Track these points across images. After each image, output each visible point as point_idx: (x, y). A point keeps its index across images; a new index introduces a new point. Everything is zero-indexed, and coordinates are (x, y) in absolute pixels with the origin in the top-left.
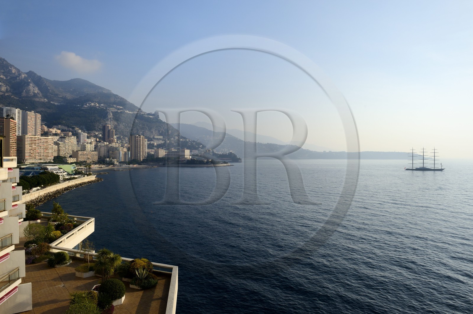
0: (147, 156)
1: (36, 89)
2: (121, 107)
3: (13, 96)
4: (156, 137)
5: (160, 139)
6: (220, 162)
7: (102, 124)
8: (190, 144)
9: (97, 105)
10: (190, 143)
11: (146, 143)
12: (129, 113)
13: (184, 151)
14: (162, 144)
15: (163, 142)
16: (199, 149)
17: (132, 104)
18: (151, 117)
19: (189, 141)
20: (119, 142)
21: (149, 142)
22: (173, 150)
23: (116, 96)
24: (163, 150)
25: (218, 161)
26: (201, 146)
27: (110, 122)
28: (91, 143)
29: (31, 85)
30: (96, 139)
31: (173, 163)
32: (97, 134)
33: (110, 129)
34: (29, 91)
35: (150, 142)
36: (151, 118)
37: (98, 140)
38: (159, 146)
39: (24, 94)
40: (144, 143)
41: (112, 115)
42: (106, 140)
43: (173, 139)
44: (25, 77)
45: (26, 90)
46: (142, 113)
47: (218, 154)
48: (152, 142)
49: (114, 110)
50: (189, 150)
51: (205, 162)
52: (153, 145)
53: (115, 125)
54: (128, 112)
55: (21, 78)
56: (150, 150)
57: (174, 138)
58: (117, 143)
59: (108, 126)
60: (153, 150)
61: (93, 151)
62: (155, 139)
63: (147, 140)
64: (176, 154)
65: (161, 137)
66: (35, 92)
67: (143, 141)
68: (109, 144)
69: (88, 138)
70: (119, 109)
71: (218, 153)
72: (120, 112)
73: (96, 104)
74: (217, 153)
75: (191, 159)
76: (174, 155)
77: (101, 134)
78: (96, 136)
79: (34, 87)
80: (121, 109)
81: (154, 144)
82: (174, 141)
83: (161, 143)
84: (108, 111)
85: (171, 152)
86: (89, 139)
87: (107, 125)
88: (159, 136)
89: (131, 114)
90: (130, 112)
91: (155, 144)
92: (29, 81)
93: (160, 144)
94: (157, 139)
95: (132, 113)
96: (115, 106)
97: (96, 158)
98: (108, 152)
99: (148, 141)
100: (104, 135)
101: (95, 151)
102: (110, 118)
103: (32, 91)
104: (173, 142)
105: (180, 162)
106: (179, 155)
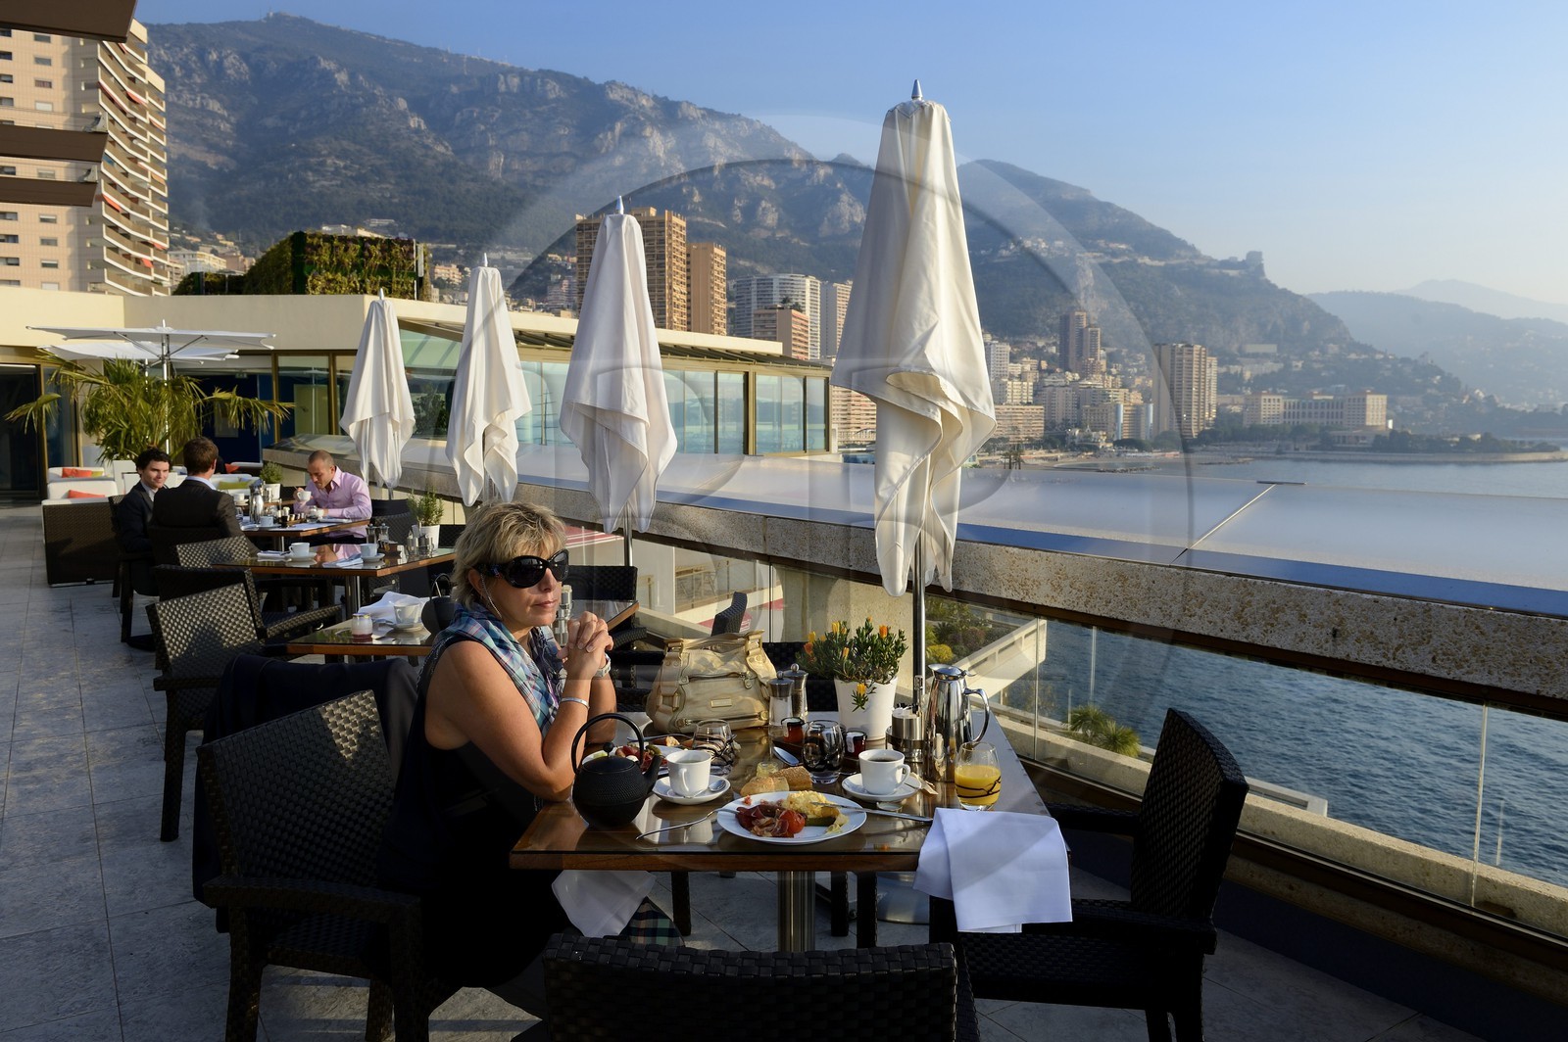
0: (1215, 420)
1: (859, 209)
2: (1123, 246)
3: (796, 240)
4: (1250, 348)
5: (1266, 356)
6: (1522, 443)
7: (1058, 309)
8: (1387, 374)
9: (1043, 245)
10: (1389, 366)
11: (1213, 371)
12: (1152, 266)
13: (1364, 400)
14: (1273, 373)
15: (1277, 367)
16: (1429, 391)
17: (1161, 231)
18: (1232, 273)
19: (1386, 359)
20: (1114, 371)
21: (1223, 370)
22: (1315, 398)
23: (1106, 208)
24: (1276, 397)
25: (1514, 442)
26: (1438, 377)
27: (1086, 302)
28: (1021, 378)
29: (844, 198)
30: (1040, 362)
31: (1315, 448)
32: (1040, 344)
33: (1085, 325)
34: (839, 218)
35: (1228, 369)
36: (1232, 278)
37: (1044, 365)
38: (1261, 383)
39: (825, 230)
40: (1205, 372)
41: (1091, 275)
42: (1071, 367)
43: (1317, 353)
44: (827, 176)
45: (829, 215)
46: (1197, 262)
47: (1515, 412)
48: (1235, 369)
49: (1100, 257)
50: (1385, 397)
51: (1452, 442)
52: (1238, 378)
53: (1101, 312)
54: (1147, 260)
55: (816, 181)
56: (1227, 398)
57: (1323, 352)
58: (1110, 373)
59: (1079, 317)
60: (1239, 399)
61: (1029, 404)
62: (1248, 356)
63: (1214, 361)
64: (1330, 411)
65: (1272, 348)
66: (856, 219)
67: (1199, 365)
68: (1080, 380)
69: (1013, 359)
70: (1114, 254)
71: (1514, 407)
72: (1121, 263)
73: (1039, 243)
74: (1508, 406)
75: (1393, 432)
76: (1322, 417)
77: (1054, 344)
78: (1038, 354)
79: (851, 205)
80: (1122, 253)
81: (1242, 374)
82: (1322, 362)
83: (1268, 371)
84: (1079, 263)
85: (1310, 404)
86: (1016, 363)
87: (1077, 313)
88: (1263, 343)
89: (1160, 267)
90: (1156, 263)
91: (1248, 375)
92: (839, 185)
93: (1265, 375)
94: (1255, 355)
95: (1162, 264)
96: (1102, 243)
97: (1038, 429)
98: (1078, 407)
99: (1220, 364)
100: (1064, 348)
101: (1036, 405)
102: (1086, 288)
103: (847, 218)
104: (1316, 366)
105: (1344, 442)
106: (1342, 417)
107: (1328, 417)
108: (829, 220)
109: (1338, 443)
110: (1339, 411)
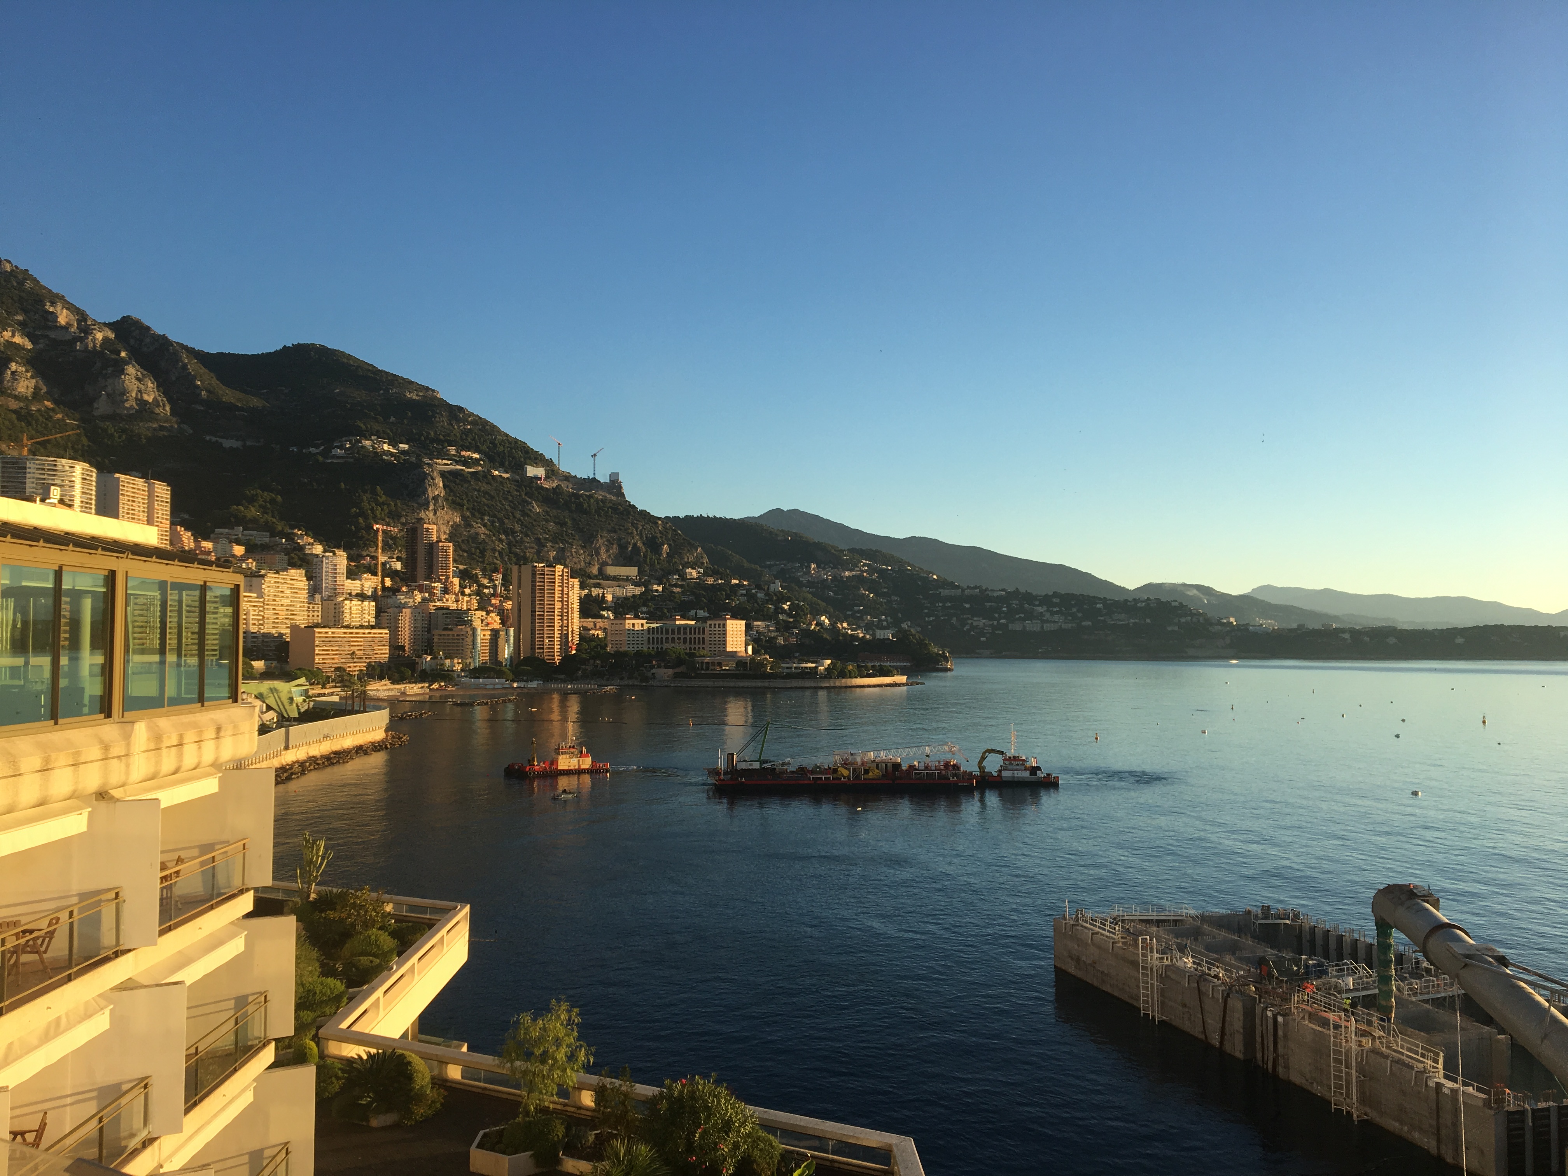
0: (577, 645)
1: (150, 385)
3: (60, 416)
4: (612, 571)
5: (628, 579)
6: (864, 667)
7: (403, 520)
9: (386, 448)
10: (745, 592)
11: (575, 594)
12: (507, 479)
13: (724, 625)
14: (634, 596)
15: (639, 590)
16: (782, 617)
17: (516, 441)
18: (597, 493)
20: (467, 591)
21: (585, 592)
22: (678, 623)
23: (456, 412)
24: (640, 622)
27: (435, 513)
28: (361, 597)
29: (131, 370)
30: (383, 580)
31: (679, 675)
32: (383, 559)
33: (435, 539)
34: (123, 394)
35: (590, 591)
37: (388, 582)
38: (623, 607)
39: (102, 407)
40: (568, 594)
41: (441, 484)
42: (419, 585)
43: (677, 577)
44: (106, 339)
45: (109, 389)
48: (595, 592)
49: (451, 465)
50: (743, 622)
52: (600, 602)
53: (452, 526)
54: (503, 472)
55: (91, 345)
56: (589, 622)
58: (463, 594)
59: (427, 530)
60: (600, 623)
61: (371, 627)
64: (693, 637)
66: (146, 397)
67: (562, 587)
69: (352, 574)
72: (473, 473)
73: (380, 444)
74: (849, 633)
75: (752, 660)
76: (685, 643)
77: (398, 559)
78: (379, 569)
79: (138, 379)
80: (475, 462)
81: (603, 597)
83: (629, 595)
85: (673, 629)
86: (354, 579)
87: (425, 526)
88: (624, 565)
91: (609, 598)
92: (123, 354)
93: (627, 598)
94: (615, 578)
96: (453, 450)
97: (383, 653)
98: (429, 631)
99: (582, 587)
100: (410, 562)
101: (380, 628)
103: (134, 395)
104: (676, 590)
105: (708, 669)
106: (704, 643)
107: (690, 643)
108: (108, 395)
109: (702, 669)
110: (701, 636)
